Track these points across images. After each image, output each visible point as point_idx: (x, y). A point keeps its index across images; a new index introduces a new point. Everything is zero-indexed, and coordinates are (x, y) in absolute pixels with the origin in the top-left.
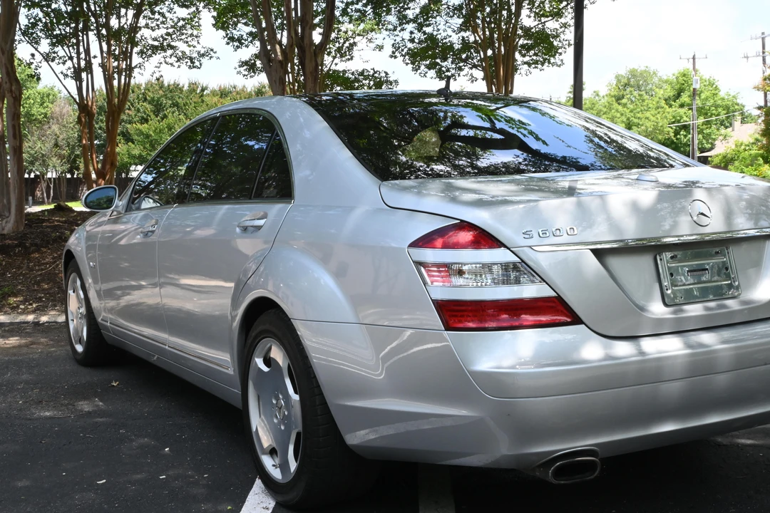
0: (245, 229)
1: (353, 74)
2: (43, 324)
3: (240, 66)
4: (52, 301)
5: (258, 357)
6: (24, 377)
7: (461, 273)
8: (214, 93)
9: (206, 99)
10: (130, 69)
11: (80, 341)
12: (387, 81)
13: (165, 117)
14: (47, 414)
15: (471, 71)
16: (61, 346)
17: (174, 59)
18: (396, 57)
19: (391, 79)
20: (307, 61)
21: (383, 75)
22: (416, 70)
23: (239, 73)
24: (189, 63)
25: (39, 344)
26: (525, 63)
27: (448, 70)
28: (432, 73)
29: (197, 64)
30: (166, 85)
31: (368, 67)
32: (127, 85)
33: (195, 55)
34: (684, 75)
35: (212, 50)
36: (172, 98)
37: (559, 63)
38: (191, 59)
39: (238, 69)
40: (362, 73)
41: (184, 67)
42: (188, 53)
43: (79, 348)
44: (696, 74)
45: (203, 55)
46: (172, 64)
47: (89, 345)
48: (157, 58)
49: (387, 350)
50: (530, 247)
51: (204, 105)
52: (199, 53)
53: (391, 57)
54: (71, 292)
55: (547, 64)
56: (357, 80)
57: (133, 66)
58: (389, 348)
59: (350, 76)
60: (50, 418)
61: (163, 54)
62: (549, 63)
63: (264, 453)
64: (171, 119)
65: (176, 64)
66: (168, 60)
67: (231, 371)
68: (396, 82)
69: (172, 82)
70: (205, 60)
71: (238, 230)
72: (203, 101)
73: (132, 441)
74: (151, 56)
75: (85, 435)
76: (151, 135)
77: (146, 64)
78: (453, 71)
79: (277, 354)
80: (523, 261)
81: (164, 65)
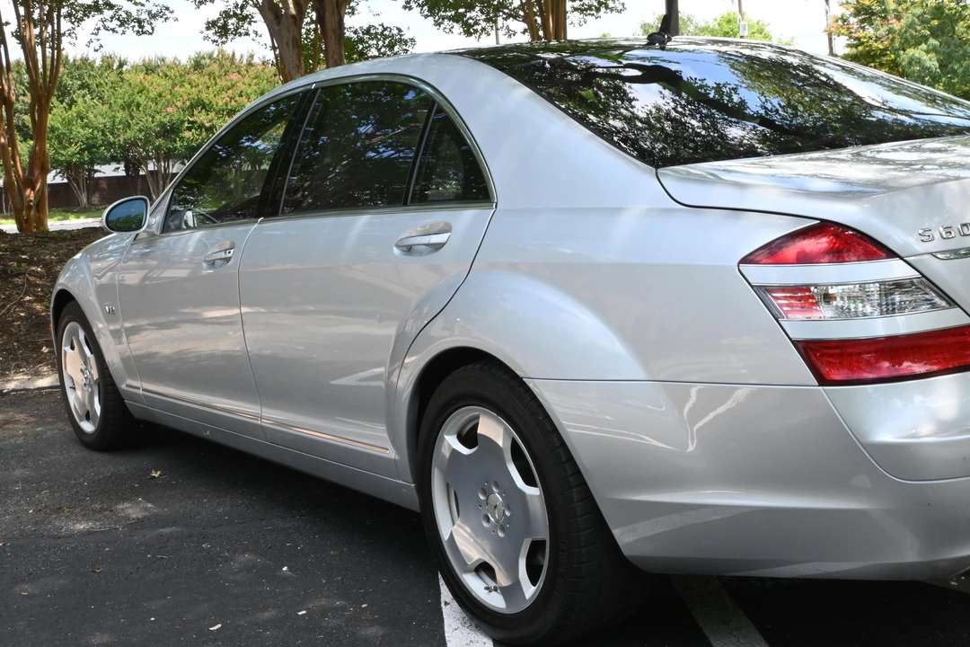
0: (409, 250)
1: (355, 32)
2: (8, 393)
3: (208, 28)
4: (13, 360)
5: (448, 434)
6: (18, 472)
7: (828, 298)
8: (136, 68)
9: (126, 76)
10: (57, 37)
11: (88, 417)
12: (400, 41)
13: (73, 102)
14: (81, 527)
15: (506, 23)
16: (48, 423)
17: (116, 23)
18: (410, 8)
19: (405, 37)
20: (328, 15)
21: (395, 32)
22: (438, 24)
23: (206, 38)
24: (137, 28)
25: (16, 422)
26: (576, 9)
27: (476, 23)
28: (457, 28)
29: (147, 28)
30: (71, 61)
31: (376, 22)
32: (58, 60)
33: (144, 16)
34: (729, 22)
35: (167, 9)
36: (80, 77)
37: (620, 7)
38: (139, 22)
39: (206, 33)
40: (367, 31)
41: (129, 32)
42: (134, 14)
43: (88, 427)
44: (743, 18)
45: (154, 16)
46: (113, 30)
47: (105, 423)
48: (92, 22)
49: (707, 419)
50: (931, 254)
51: (126, 86)
52: (150, 12)
53: (405, 7)
54: (66, 348)
55: (603, 9)
56: (361, 41)
57: (62, 32)
58: (711, 415)
59: (352, 35)
60: (89, 533)
61: (99, 17)
62: (607, 7)
63: (467, 571)
64: (81, 105)
65: (120, 30)
66: (107, 24)
67: (391, 454)
68: (412, 40)
69: (79, 57)
70: (158, 23)
71: (396, 251)
72: (122, 80)
73: (227, 560)
74: (81, 20)
75: (154, 556)
76: (58, 129)
77: (78, 31)
78: (483, 24)
79: (492, 429)
80: (923, 276)
81: (102, 32)
